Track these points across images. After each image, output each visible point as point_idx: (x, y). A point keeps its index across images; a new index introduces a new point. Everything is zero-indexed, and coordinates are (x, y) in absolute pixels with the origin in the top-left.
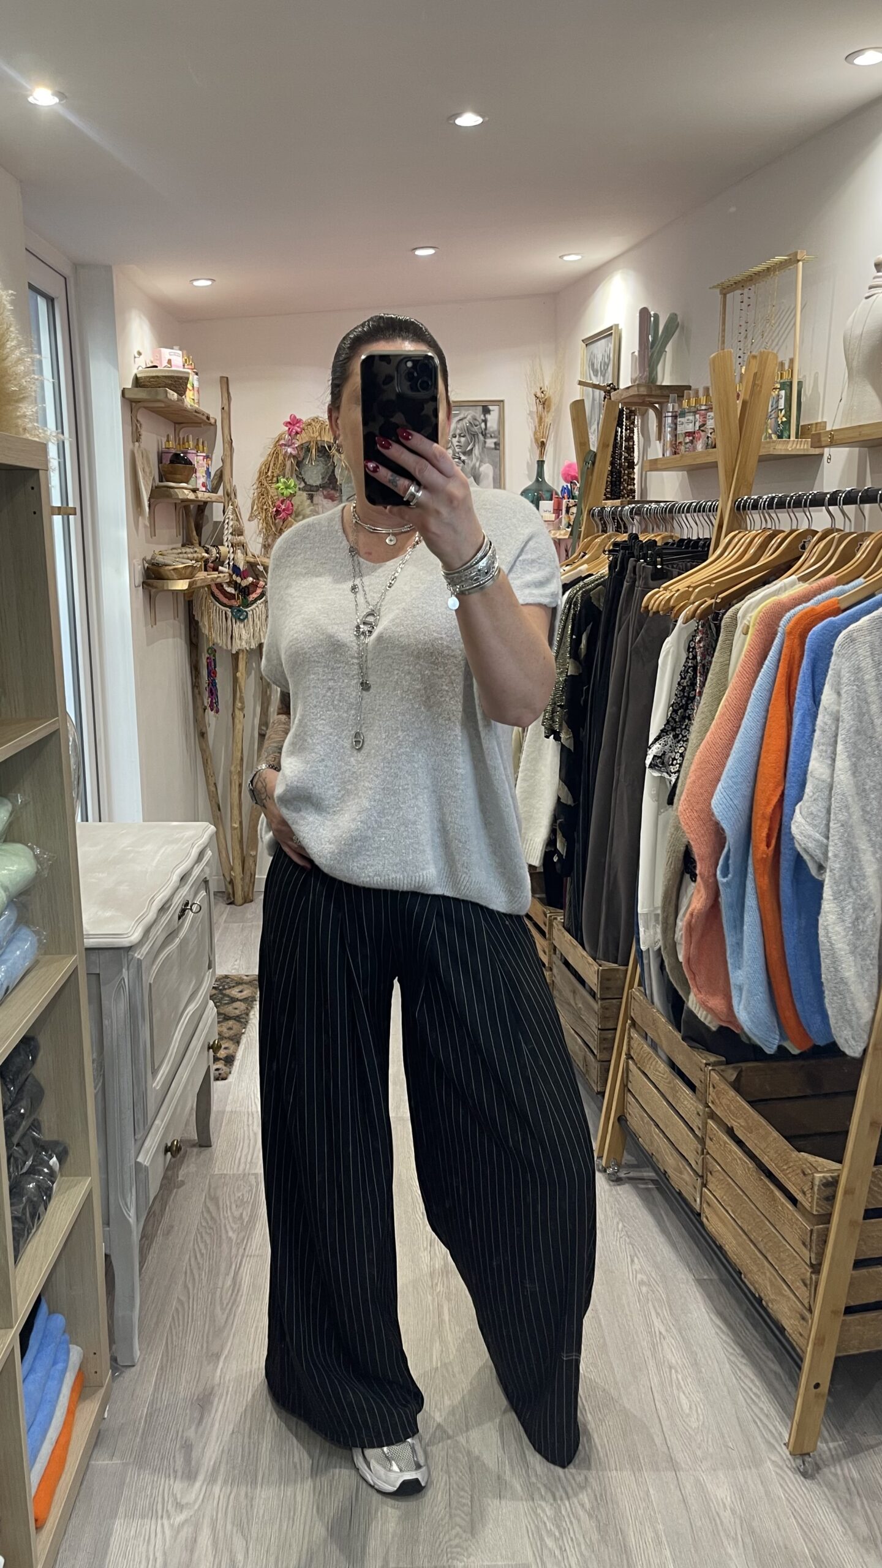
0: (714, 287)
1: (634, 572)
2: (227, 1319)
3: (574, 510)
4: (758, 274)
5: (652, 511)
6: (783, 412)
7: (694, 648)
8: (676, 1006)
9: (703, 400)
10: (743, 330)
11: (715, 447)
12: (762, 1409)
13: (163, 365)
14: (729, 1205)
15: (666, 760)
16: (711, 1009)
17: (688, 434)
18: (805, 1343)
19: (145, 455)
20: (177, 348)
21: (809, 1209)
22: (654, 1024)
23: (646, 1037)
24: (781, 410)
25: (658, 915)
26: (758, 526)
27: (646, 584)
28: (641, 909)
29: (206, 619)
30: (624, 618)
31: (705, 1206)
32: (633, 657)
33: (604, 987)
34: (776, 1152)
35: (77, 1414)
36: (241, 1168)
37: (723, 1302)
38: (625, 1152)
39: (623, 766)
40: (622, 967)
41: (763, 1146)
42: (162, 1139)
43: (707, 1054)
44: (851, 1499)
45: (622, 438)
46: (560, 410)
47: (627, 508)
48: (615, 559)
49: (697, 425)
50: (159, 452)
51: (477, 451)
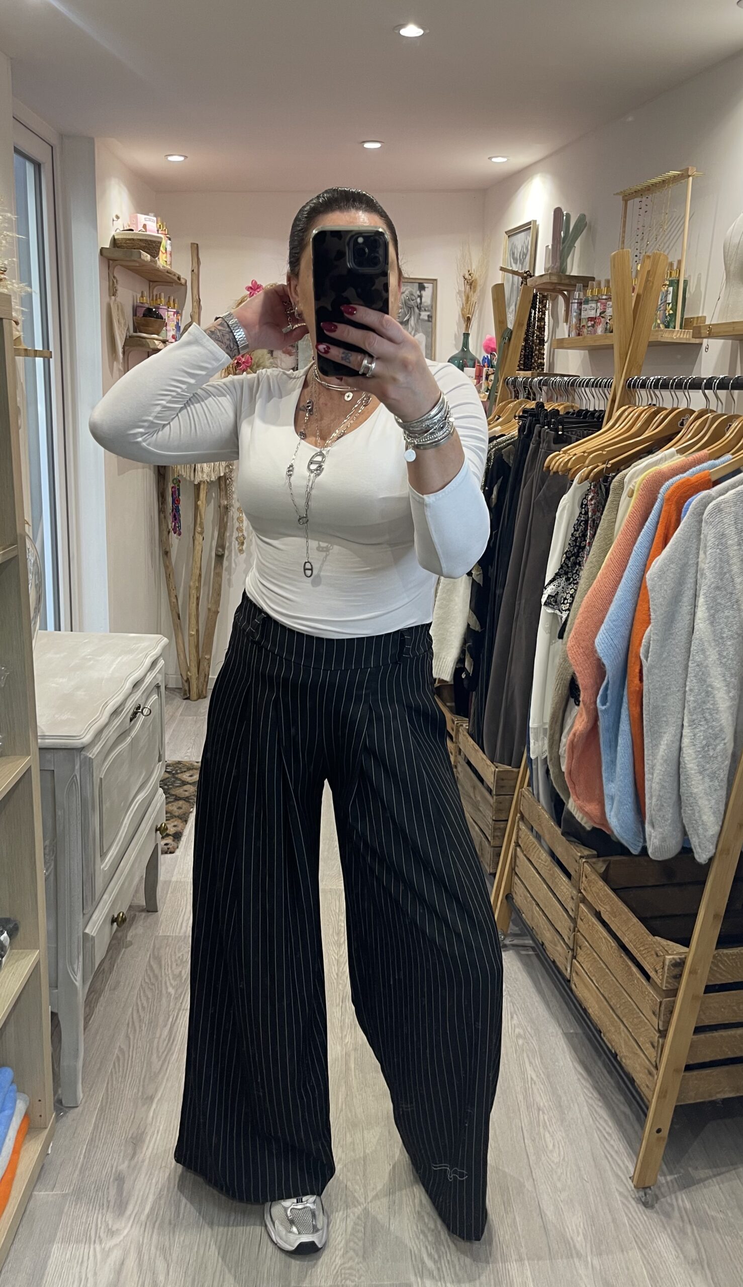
0: (618, 194)
1: (540, 437)
2: (162, 1066)
3: (492, 377)
4: (655, 185)
5: (557, 384)
6: (671, 305)
7: (586, 505)
8: (558, 806)
9: (604, 290)
10: (640, 231)
11: (612, 332)
12: (612, 1146)
13: (138, 229)
14: (594, 976)
15: (559, 599)
16: (587, 813)
17: (590, 319)
18: (651, 1095)
19: (120, 309)
20: (152, 214)
21: (660, 985)
22: (539, 820)
23: (532, 829)
24: (669, 304)
25: (546, 729)
26: (645, 404)
27: (548, 446)
28: (532, 724)
30: (529, 475)
31: (574, 974)
32: (535, 510)
33: (499, 785)
34: (635, 935)
36: (183, 931)
37: (585, 1052)
38: (511, 923)
39: (523, 601)
40: (514, 770)
41: (624, 929)
42: (110, 910)
43: (582, 848)
44: (683, 1226)
45: (535, 318)
46: (483, 292)
47: (536, 379)
48: (524, 424)
49: (599, 311)
50: (134, 306)
51: (412, 322)
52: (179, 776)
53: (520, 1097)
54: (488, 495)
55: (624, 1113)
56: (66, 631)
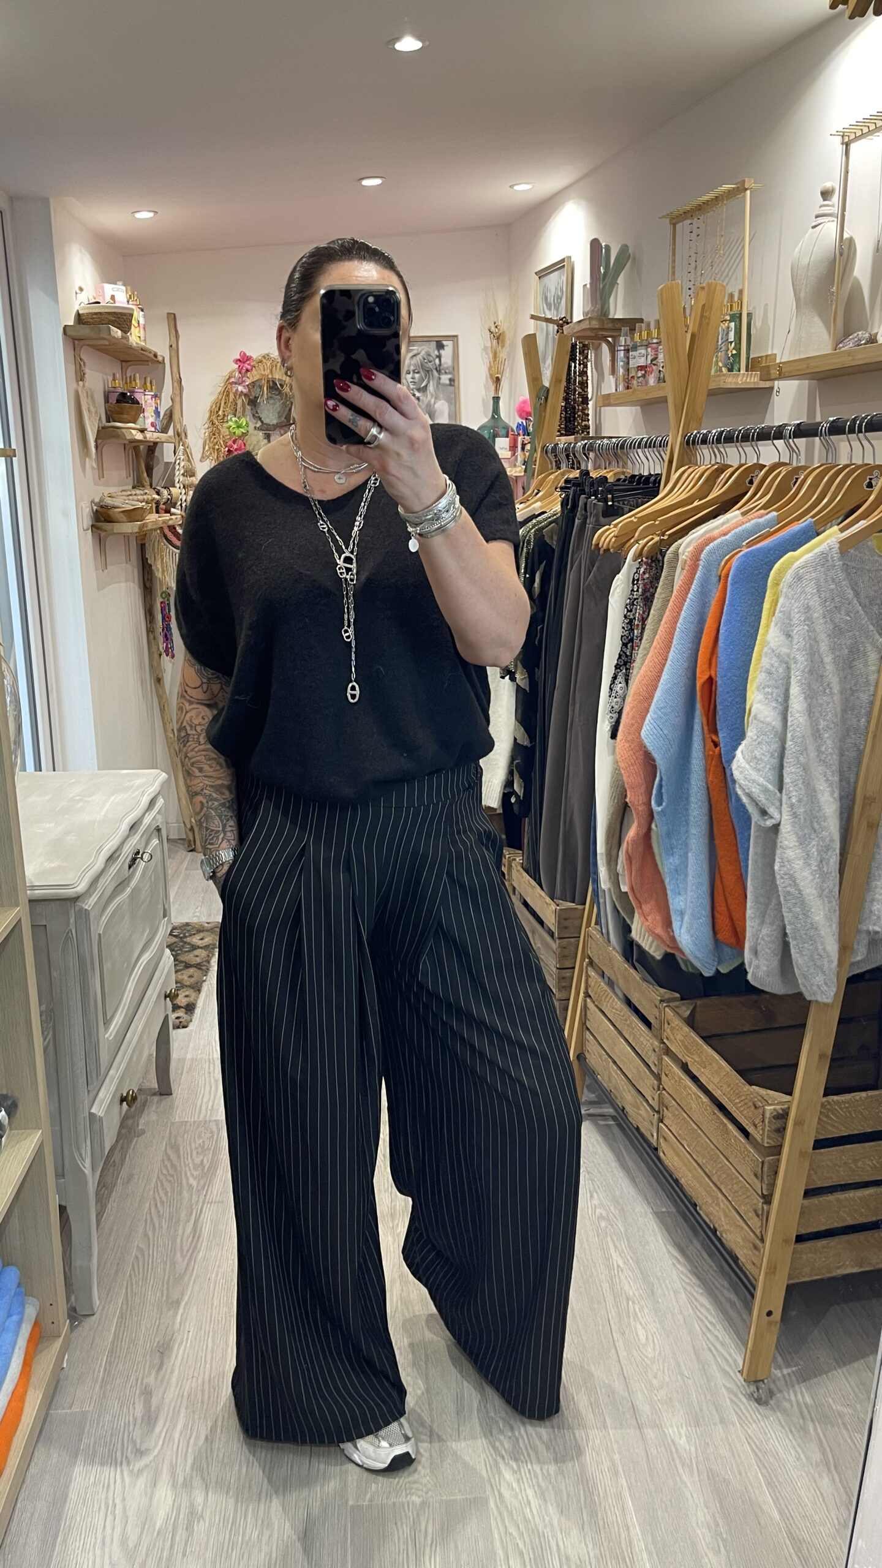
0: (663, 217)
1: (586, 510)
2: (187, 1265)
3: (528, 447)
4: (706, 203)
5: (604, 447)
6: (733, 344)
9: (655, 333)
10: (693, 259)
11: (667, 381)
12: (716, 1337)
13: (105, 301)
14: (685, 1139)
16: (654, 936)
17: (641, 368)
18: (758, 1272)
19: (90, 395)
20: (121, 283)
21: (761, 1142)
22: (610, 962)
23: (603, 975)
24: (731, 342)
26: (707, 461)
27: (597, 521)
29: (159, 563)
30: (575, 556)
31: (661, 1140)
32: (585, 596)
33: (562, 927)
34: (729, 1087)
36: (202, 1116)
37: (679, 1230)
38: (585, 1090)
39: (577, 706)
40: (579, 906)
41: (716, 1080)
42: (117, 1088)
43: (662, 991)
44: (804, 1423)
45: (575, 372)
46: (512, 344)
47: (580, 444)
48: (567, 496)
49: (650, 358)
50: (105, 392)
51: (431, 388)
52: (188, 940)
53: (606, 1286)
54: (528, 585)
55: (729, 1301)
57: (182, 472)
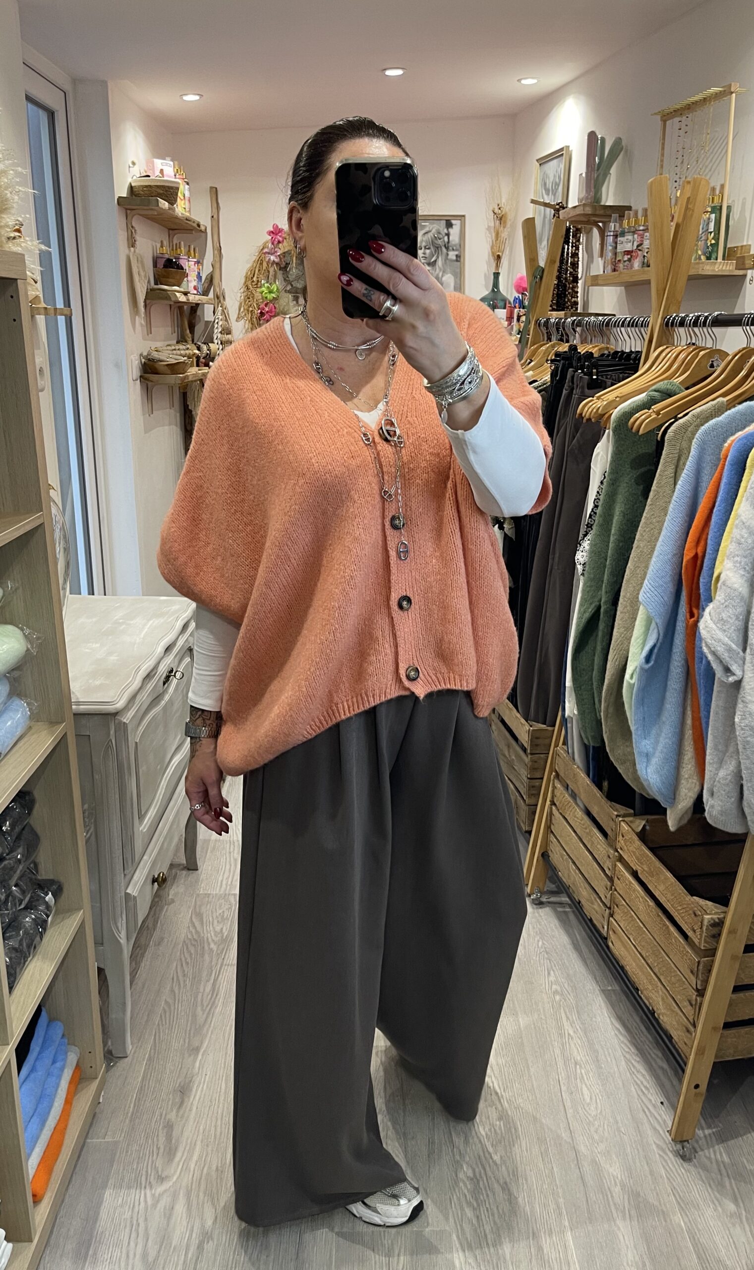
0: (655, 114)
1: (572, 382)
2: (206, 1020)
3: (523, 318)
4: (695, 103)
6: (712, 234)
9: (641, 220)
10: (680, 153)
11: (649, 266)
12: (650, 1100)
13: (155, 175)
14: (631, 934)
17: (626, 253)
18: (689, 1050)
19: (140, 260)
20: (169, 158)
21: (697, 945)
22: (574, 777)
23: (567, 788)
24: (711, 232)
27: (583, 392)
30: (562, 422)
32: (569, 458)
33: (533, 744)
34: (672, 895)
35: (74, 1103)
36: (223, 889)
37: (623, 1008)
38: (548, 881)
39: (557, 555)
40: (549, 728)
41: (662, 888)
42: (150, 871)
43: (618, 806)
44: (722, 1179)
45: (568, 254)
46: (513, 226)
47: (569, 320)
48: (557, 368)
49: (636, 244)
50: (153, 258)
51: (440, 263)
53: (557, 1051)
55: (662, 1068)
56: (99, 595)
57: (220, 330)
